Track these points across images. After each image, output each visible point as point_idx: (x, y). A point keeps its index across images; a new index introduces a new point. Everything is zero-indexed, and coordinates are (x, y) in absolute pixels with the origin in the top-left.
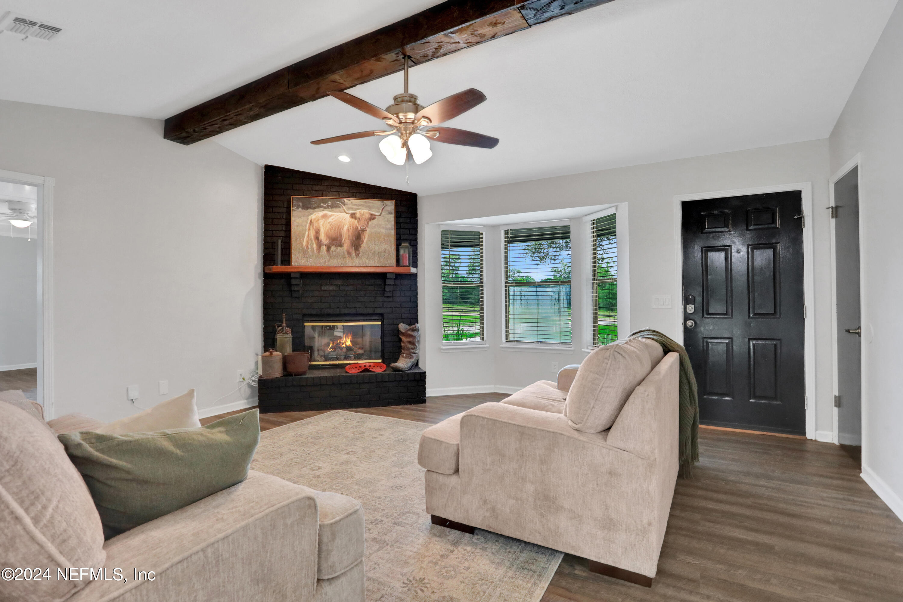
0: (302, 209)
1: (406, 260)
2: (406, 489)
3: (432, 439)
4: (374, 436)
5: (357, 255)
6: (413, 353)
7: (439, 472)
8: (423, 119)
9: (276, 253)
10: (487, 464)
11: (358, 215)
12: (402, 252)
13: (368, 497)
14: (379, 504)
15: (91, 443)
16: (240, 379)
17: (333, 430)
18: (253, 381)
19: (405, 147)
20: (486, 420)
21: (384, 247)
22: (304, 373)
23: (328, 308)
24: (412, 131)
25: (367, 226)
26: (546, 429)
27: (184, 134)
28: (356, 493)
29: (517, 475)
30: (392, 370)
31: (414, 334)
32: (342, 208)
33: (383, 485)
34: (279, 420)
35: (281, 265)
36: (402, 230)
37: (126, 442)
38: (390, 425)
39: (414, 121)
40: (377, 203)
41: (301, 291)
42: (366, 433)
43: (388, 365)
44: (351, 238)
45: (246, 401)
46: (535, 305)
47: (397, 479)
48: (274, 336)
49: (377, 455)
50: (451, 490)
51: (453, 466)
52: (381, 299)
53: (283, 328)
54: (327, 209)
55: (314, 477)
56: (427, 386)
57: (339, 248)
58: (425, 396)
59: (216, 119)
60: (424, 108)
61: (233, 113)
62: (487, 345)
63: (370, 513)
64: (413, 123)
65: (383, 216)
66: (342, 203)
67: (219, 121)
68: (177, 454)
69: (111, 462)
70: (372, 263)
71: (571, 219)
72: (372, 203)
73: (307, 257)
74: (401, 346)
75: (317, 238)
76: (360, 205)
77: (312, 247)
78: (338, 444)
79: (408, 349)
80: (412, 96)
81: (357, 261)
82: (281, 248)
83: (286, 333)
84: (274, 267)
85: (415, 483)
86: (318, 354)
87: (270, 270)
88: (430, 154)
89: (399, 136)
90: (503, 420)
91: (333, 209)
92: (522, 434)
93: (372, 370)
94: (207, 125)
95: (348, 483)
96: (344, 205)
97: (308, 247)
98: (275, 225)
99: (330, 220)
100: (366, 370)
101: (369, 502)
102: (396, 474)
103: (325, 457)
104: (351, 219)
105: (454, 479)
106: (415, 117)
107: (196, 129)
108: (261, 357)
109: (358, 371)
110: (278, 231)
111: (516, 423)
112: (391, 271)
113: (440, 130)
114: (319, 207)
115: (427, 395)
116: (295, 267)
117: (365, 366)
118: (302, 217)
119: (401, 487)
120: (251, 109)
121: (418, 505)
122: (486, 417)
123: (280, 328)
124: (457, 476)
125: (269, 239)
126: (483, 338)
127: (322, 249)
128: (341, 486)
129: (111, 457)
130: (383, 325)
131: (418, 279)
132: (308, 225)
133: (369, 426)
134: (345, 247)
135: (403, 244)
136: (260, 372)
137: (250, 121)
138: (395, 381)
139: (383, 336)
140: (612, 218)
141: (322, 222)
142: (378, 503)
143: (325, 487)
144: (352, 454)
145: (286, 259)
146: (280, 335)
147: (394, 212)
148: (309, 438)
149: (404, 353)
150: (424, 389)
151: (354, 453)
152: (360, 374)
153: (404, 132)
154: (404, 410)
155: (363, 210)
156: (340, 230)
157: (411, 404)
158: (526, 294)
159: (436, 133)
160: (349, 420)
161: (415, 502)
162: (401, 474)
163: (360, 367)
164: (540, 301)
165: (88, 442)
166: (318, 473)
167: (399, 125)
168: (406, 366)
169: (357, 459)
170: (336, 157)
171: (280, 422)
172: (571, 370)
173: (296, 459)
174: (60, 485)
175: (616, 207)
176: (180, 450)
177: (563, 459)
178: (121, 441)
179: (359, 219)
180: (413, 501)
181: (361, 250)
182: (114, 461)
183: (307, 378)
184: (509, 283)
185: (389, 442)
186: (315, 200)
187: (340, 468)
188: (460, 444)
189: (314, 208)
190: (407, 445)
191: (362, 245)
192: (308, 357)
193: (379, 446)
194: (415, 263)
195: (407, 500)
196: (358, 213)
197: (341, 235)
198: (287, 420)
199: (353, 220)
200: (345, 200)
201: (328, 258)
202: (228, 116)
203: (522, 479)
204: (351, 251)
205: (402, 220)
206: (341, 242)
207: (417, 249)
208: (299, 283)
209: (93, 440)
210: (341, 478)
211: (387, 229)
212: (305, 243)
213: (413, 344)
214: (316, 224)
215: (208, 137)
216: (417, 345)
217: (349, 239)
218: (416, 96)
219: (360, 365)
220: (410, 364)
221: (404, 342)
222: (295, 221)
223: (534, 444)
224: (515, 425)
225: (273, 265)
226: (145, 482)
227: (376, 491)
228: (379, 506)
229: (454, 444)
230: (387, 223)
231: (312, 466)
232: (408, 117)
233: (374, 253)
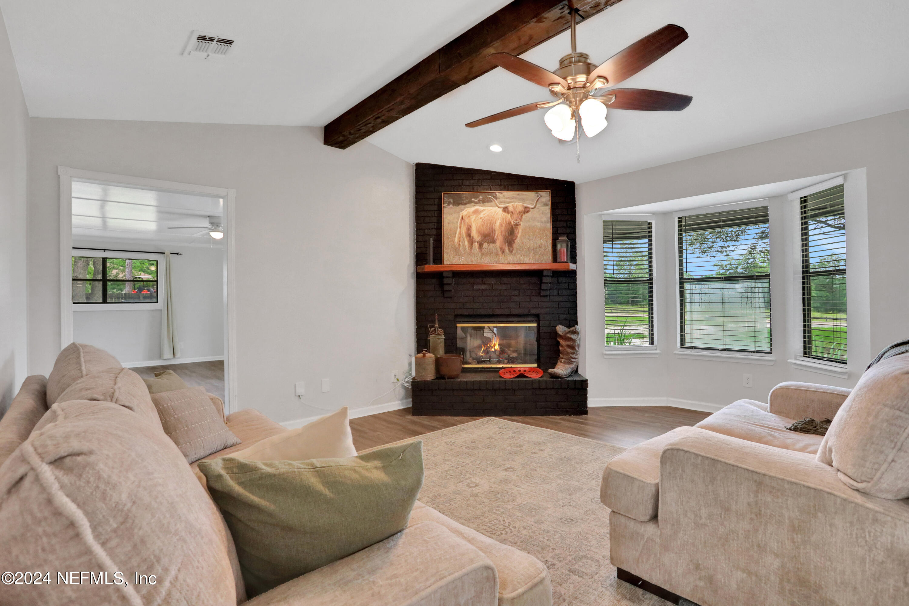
0: (453, 205)
1: (564, 256)
2: (577, 523)
3: (621, 474)
4: (534, 451)
5: (511, 251)
6: (573, 358)
7: (630, 516)
8: (598, 79)
9: (428, 252)
10: (701, 518)
11: (511, 209)
12: (559, 247)
13: (534, 529)
14: (548, 540)
15: (233, 473)
16: (393, 380)
17: (489, 440)
18: (407, 382)
19: (574, 118)
20: (700, 458)
21: (539, 242)
22: (457, 377)
23: (481, 308)
24: (583, 98)
25: (521, 220)
26: (802, 483)
27: (341, 138)
28: (520, 521)
29: (750, 540)
30: (549, 376)
31: (573, 337)
32: (493, 202)
33: (551, 514)
34: (433, 425)
35: (433, 264)
36: (558, 223)
37: (271, 476)
38: (550, 438)
39: (585, 84)
40: (530, 195)
41: (453, 291)
42: (525, 447)
43: (545, 371)
44: (504, 233)
45: (400, 402)
46: (720, 305)
47: (565, 508)
48: (427, 336)
49: (539, 476)
50: (646, 541)
51: (650, 512)
52: (536, 299)
53: (435, 330)
54: (479, 204)
55: (472, 496)
56: (588, 395)
57: (491, 245)
58: (587, 407)
59: (369, 118)
60: (596, 67)
61: (385, 109)
62: (658, 351)
63: (538, 551)
64: (584, 87)
65: (538, 208)
66: (494, 197)
67: (372, 119)
68: (326, 495)
69: (252, 501)
70: (527, 260)
71: (771, 198)
72: (526, 195)
73: (459, 255)
74: (559, 350)
75: (469, 235)
76: (513, 198)
77: (464, 245)
78: (494, 458)
79: (568, 354)
80: (582, 55)
81: (510, 258)
82: (433, 247)
83: (439, 334)
84: (426, 266)
85: (587, 517)
86: (471, 356)
87: (423, 269)
88: (605, 124)
89: (567, 104)
90: (727, 461)
91: (484, 204)
92: (760, 484)
93: (528, 375)
94: (361, 125)
95: (509, 507)
96: (496, 199)
97: (460, 244)
98: (426, 223)
99: (482, 215)
100: (522, 376)
101: (536, 535)
102: (564, 502)
103: (482, 472)
104: (504, 213)
105: (650, 529)
106: (587, 79)
107: (352, 131)
108: (414, 358)
109: (512, 376)
110: (430, 229)
111: (748, 468)
112: (548, 268)
113: (616, 93)
114: (470, 202)
115: (588, 406)
116: (448, 266)
117: (520, 371)
118: (453, 214)
119: (572, 520)
120: (402, 103)
121: (596, 548)
122: (701, 454)
123: (433, 329)
124: (654, 526)
125: (421, 239)
126: (652, 343)
127: (474, 246)
128: (502, 510)
129: (253, 494)
130: (538, 327)
131: (577, 277)
132: (459, 221)
133: (527, 439)
134: (498, 244)
135: (560, 238)
136: (414, 374)
137: (401, 116)
138: (553, 388)
139: (538, 340)
140: (838, 191)
141: (473, 218)
142: (547, 538)
143: (484, 510)
144: (511, 471)
145: (438, 259)
146: (433, 337)
147: (549, 203)
148: (464, 448)
149: (562, 358)
150: (586, 398)
151: (514, 469)
152: (516, 379)
153: (573, 100)
154: (563, 422)
155: (517, 203)
156: (492, 225)
157: (570, 415)
158: (707, 291)
159: (612, 97)
160: (505, 430)
161: (592, 543)
162: (570, 502)
163: (514, 371)
164: (726, 300)
165: (230, 472)
166: (476, 490)
167: (568, 91)
168: (565, 373)
169: (517, 478)
170: (488, 147)
171: (433, 426)
172: (791, 389)
173: (451, 472)
174: (182, 546)
175: (845, 176)
176: (329, 490)
177: (834, 531)
178: (264, 473)
179: (512, 213)
180: (589, 542)
181: (515, 246)
182: (255, 499)
183: (461, 381)
184: (685, 279)
185: (551, 460)
186: (465, 195)
187: (500, 487)
188: (660, 484)
189: (466, 204)
190: (572, 465)
191: (516, 241)
192: (461, 360)
193: (541, 463)
194: (573, 258)
195: (582, 539)
196: (511, 207)
197: (493, 231)
198: (441, 425)
199: (506, 214)
200: (497, 193)
201: (480, 255)
202: (380, 112)
203: (759, 546)
204: (504, 247)
205: (558, 212)
206: (493, 239)
207: (576, 243)
208: (450, 282)
209: (235, 470)
210: (501, 500)
211: (542, 222)
212: (456, 241)
213: (572, 347)
214: (467, 221)
215: (363, 139)
216: (577, 349)
217: (502, 235)
218: (587, 55)
219: (515, 369)
220: (569, 371)
221: (562, 346)
222: (446, 218)
223: (780, 501)
224: (748, 470)
225: (426, 264)
226: (288, 529)
227: (543, 522)
228: (548, 543)
229: (651, 484)
230: (542, 216)
231: (468, 481)
232: (578, 80)
233: (529, 249)
